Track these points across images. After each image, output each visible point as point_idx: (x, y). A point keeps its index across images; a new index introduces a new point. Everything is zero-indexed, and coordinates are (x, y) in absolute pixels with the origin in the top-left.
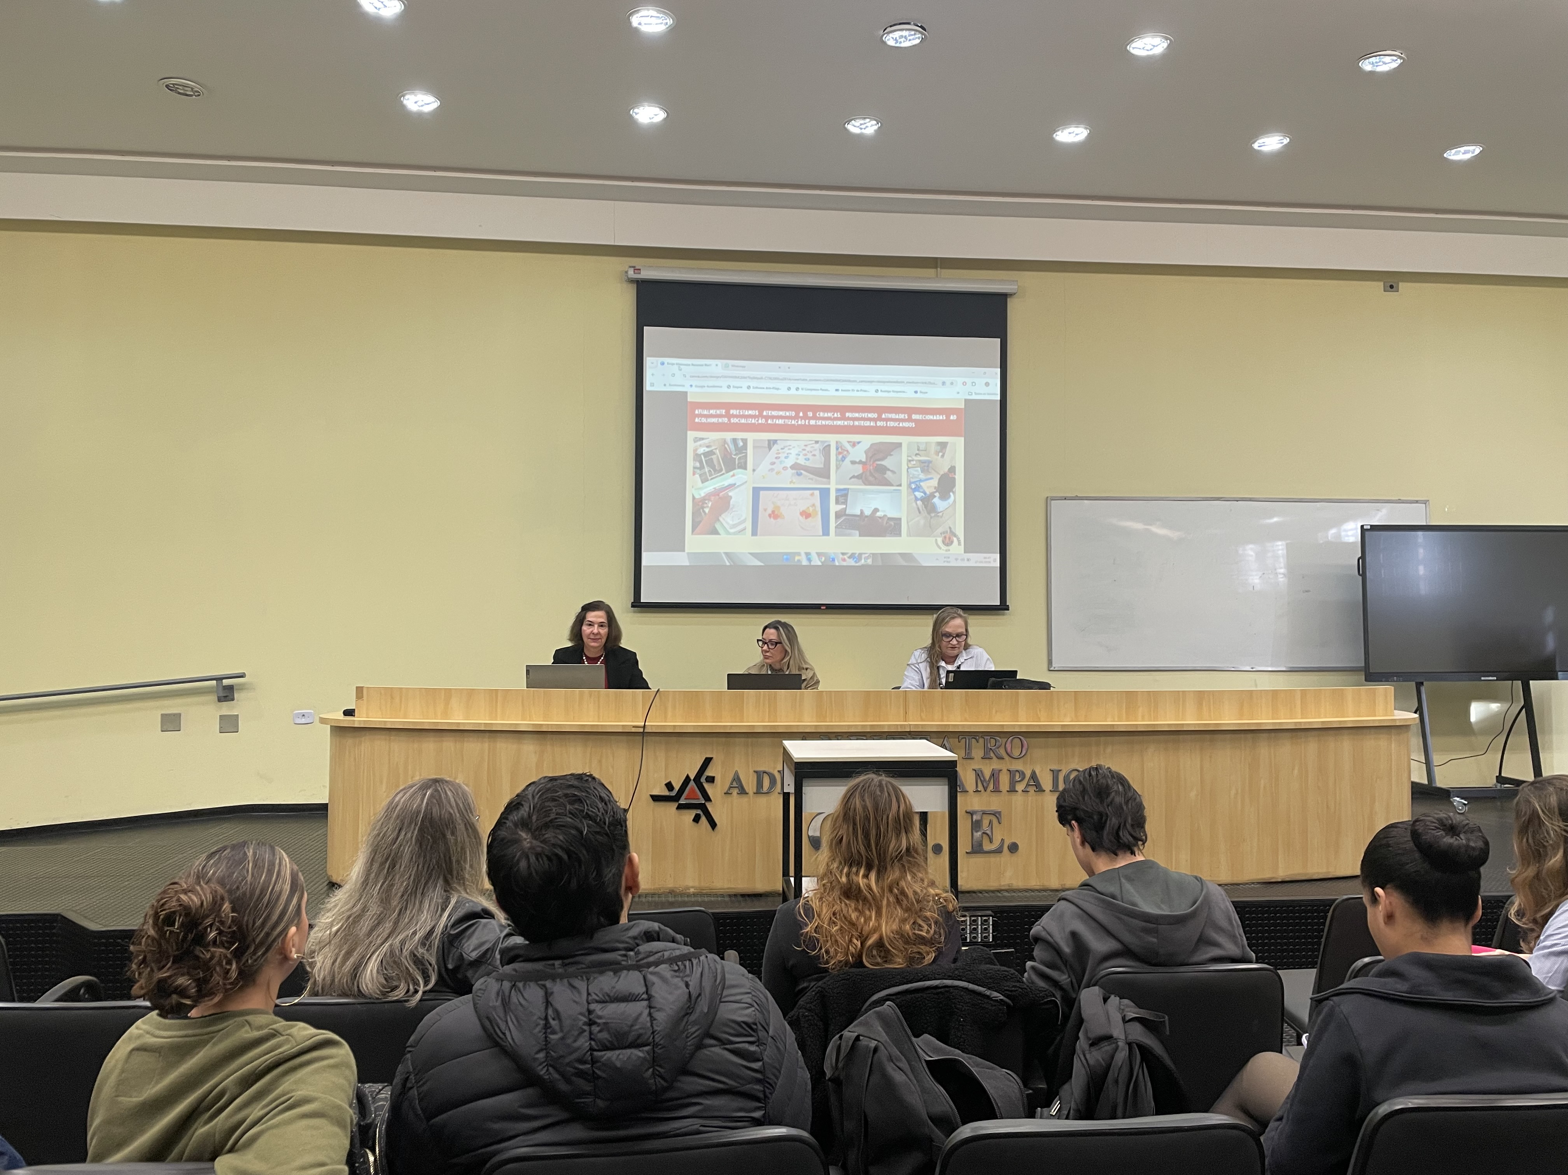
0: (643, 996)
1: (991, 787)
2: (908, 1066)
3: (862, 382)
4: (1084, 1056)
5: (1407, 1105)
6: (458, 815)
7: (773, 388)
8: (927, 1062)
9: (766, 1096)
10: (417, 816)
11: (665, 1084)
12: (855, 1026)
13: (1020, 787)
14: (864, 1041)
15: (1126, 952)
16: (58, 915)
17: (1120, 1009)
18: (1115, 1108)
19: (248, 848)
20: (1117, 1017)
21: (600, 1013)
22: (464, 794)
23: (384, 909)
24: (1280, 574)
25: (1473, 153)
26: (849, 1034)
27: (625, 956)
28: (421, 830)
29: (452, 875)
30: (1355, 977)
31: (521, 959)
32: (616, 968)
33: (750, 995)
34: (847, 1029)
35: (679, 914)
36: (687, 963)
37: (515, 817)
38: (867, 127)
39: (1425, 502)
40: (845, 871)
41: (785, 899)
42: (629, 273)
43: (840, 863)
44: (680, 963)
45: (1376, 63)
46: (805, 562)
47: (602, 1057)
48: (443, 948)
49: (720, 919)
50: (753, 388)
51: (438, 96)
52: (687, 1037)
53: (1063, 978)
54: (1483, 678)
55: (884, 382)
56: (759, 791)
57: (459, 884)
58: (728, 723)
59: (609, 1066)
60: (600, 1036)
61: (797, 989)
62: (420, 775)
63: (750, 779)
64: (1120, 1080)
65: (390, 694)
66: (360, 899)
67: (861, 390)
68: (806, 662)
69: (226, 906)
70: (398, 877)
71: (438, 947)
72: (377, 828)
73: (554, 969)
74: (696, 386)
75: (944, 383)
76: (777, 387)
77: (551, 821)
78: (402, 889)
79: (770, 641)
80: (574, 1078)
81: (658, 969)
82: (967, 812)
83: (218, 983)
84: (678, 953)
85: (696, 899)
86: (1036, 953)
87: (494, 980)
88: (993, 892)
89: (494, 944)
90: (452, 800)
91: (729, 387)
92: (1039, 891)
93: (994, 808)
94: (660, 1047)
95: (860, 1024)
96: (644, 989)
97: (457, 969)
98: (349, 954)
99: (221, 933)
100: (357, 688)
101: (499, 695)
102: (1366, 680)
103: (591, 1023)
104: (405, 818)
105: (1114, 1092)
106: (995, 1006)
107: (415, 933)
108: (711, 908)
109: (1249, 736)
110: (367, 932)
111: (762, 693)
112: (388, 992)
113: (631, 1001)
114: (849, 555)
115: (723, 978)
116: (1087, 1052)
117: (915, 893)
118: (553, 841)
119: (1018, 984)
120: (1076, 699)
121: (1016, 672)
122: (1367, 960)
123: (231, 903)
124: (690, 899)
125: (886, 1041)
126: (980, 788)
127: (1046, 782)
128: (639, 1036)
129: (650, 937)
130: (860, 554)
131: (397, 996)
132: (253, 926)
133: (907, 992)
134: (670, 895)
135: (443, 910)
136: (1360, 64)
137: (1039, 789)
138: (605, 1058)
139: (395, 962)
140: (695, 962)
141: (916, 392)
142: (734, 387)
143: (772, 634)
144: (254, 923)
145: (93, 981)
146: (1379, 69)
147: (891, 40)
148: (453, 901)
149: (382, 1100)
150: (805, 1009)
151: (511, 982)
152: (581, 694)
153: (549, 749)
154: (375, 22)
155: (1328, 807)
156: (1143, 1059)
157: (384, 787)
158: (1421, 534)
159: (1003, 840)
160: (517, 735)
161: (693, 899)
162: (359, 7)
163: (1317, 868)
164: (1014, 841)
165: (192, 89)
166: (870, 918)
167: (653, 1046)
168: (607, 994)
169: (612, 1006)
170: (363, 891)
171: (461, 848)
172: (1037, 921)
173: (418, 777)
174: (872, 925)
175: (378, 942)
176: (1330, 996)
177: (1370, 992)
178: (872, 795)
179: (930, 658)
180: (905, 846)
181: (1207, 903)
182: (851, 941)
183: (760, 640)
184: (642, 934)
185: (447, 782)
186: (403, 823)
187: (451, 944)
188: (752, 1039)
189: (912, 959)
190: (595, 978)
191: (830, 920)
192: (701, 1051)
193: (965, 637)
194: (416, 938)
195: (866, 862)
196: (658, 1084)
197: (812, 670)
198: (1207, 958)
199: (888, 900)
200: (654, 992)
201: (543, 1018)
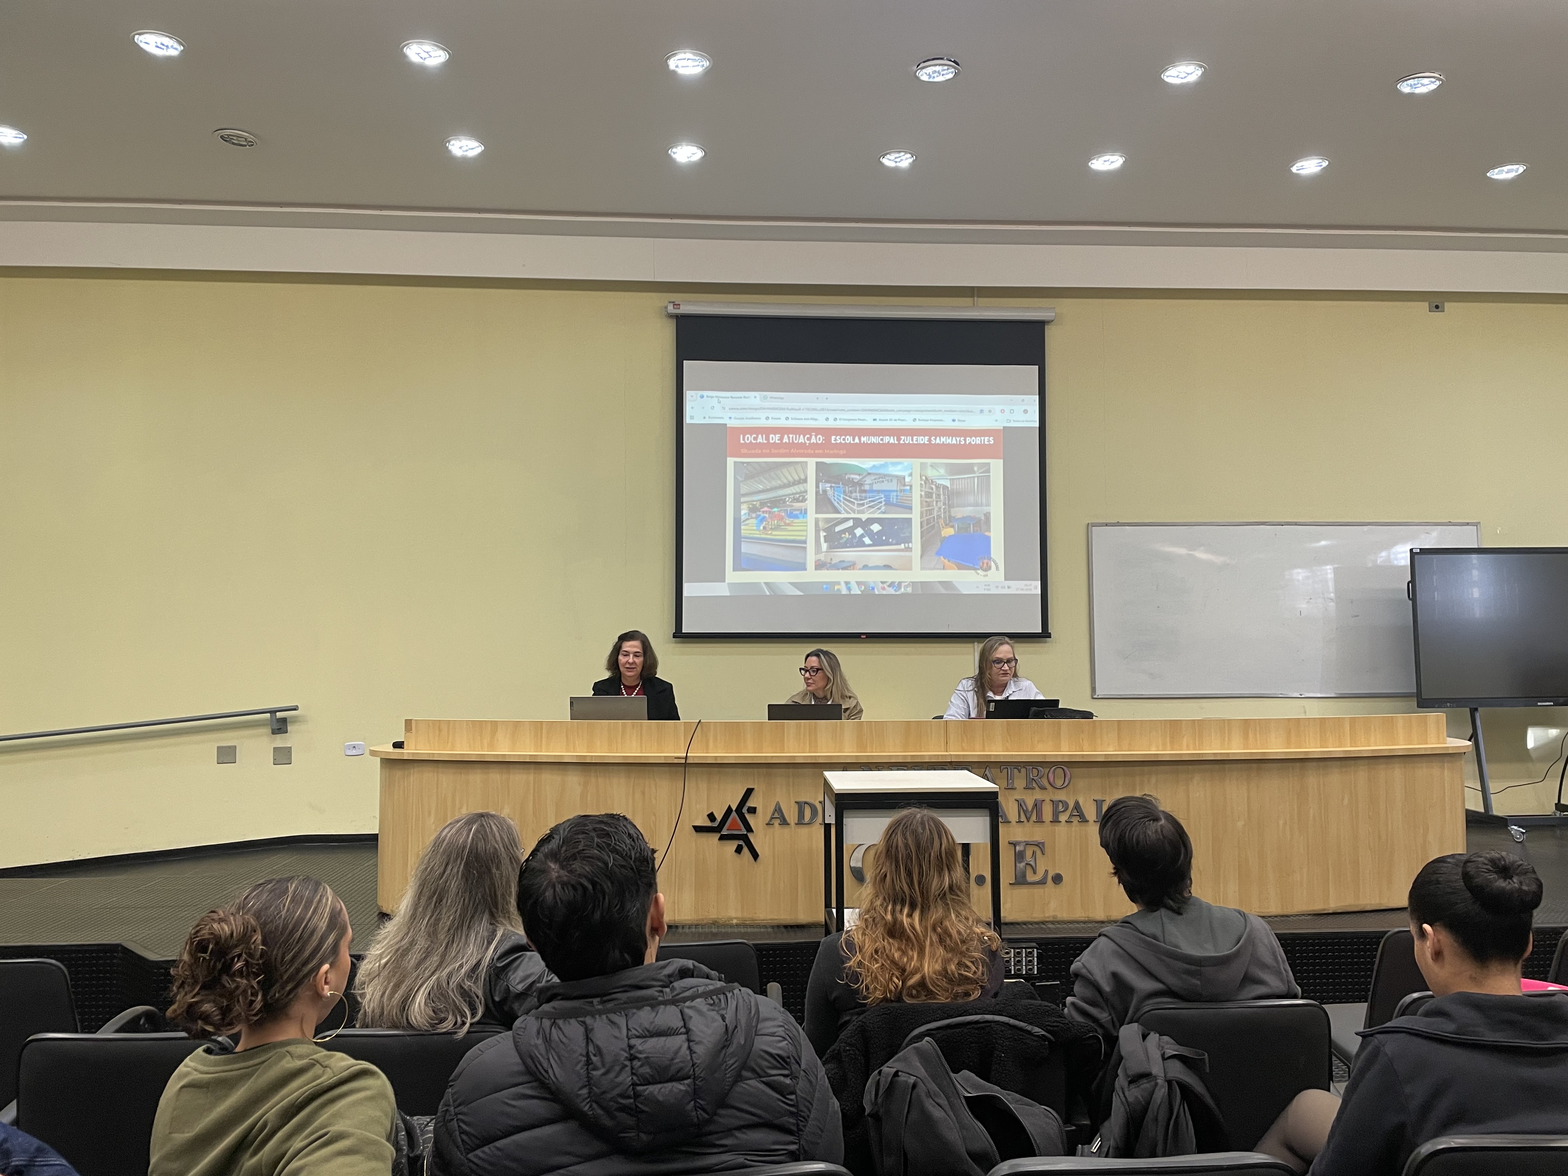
0: (681, 1031)
1: (1034, 818)
2: (946, 1102)
3: (899, 411)
4: (1124, 1093)
5: (1449, 1144)
6: (503, 850)
7: (812, 419)
8: (966, 1098)
9: (799, 1130)
10: (463, 851)
11: (706, 1116)
12: (893, 1062)
13: (1063, 818)
14: (903, 1077)
15: (1169, 992)
16: (118, 946)
17: (1159, 1045)
18: (1154, 1146)
19: (292, 882)
20: (1156, 1055)
21: (640, 1048)
22: (509, 827)
23: (432, 942)
24: (1328, 598)
25: (1516, 172)
26: (888, 1069)
27: (662, 991)
28: (467, 864)
29: (497, 908)
30: (1400, 1015)
31: (560, 997)
32: (654, 1004)
33: (783, 1029)
34: (886, 1065)
35: (713, 947)
36: (722, 997)
37: (546, 849)
38: (902, 160)
39: (1476, 524)
40: (890, 908)
42: (669, 308)
43: (884, 899)
44: (714, 997)
45: (1415, 84)
46: (844, 591)
48: (490, 979)
49: (761, 951)
50: (792, 419)
51: (481, 140)
52: (726, 1070)
53: (1103, 1016)
54: (1539, 704)
55: (922, 411)
56: (800, 822)
57: (504, 917)
58: (769, 753)
59: (652, 1100)
60: (642, 1070)
61: (840, 1023)
62: (467, 809)
63: (792, 810)
64: (1160, 1118)
65: (439, 727)
66: (408, 933)
67: (899, 420)
68: (848, 690)
69: (258, 937)
70: (444, 911)
71: (485, 979)
72: (425, 862)
73: (593, 1006)
74: (735, 418)
75: (982, 411)
76: (815, 417)
77: (579, 852)
78: (448, 923)
79: (812, 668)
80: (618, 1114)
81: (694, 1003)
82: (1010, 843)
83: (242, 1013)
84: (711, 987)
85: (739, 930)
86: (1077, 988)
87: (533, 1019)
88: (1037, 923)
89: (540, 976)
90: (497, 834)
91: (767, 418)
92: (1084, 922)
93: (1037, 838)
94: (700, 1079)
95: (898, 1060)
96: (682, 1023)
97: (504, 1000)
98: (397, 986)
99: (247, 964)
100: (406, 720)
101: (544, 726)
102: (1419, 706)
103: (632, 1058)
104: (451, 852)
105: (1153, 1130)
106: (1036, 1041)
107: (461, 966)
108: (754, 940)
109: (1298, 764)
110: (415, 965)
111: (803, 724)
112: (436, 1024)
113: (670, 1035)
114: (888, 584)
115: (758, 1011)
116: (1126, 1089)
117: (959, 933)
118: (579, 871)
119: (1058, 1020)
120: (1119, 729)
121: (1058, 701)
122: (1416, 995)
123: (262, 936)
124: (733, 930)
125: (925, 1078)
126: (1023, 818)
127: (1091, 813)
128: (681, 1069)
129: (684, 973)
130: (900, 583)
131: (445, 1028)
132: (282, 961)
133: (948, 1027)
134: (713, 926)
135: (489, 943)
136: (1398, 86)
137: (1083, 820)
138: (646, 1093)
139: (442, 994)
140: (729, 995)
141: (954, 420)
142: (772, 418)
143: (814, 661)
144: (283, 957)
145: (150, 1010)
146: (1417, 91)
147: (924, 75)
148: (499, 934)
150: (845, 1043)
151: (550, 1019)
152: (624, 726)
153: (593, 780)
154: (420, 70)
155: (1379, 837)
156: (1183, 1097)
157: (432, 821)
158: (1474, 557)
159: (1046, 871)
160: (562, 767)
161: (736, 930)
162: (405, 56)
163: (1370, 900)
164: (1058, 872)
165: (246, 139)
166: (912, 958)
167: (694, 1079)
168: (646, 1029)
169: (653, 1042)
170: (412, 924)
171: (506, 882)
172: (1078, 955)
173: (466, 810)
174: (914, 965)
175: (425, 975)
176: (1378, 1033)
177: (1417, 1032)
178: (914, 833)
179: (978, 687)
180: (947, 883)
181: (1251, 940)
182: (891, 979)
183: (803, 669)
184: (677, 972)
185: (492, 816)
186: (449, 856)
187: (498, 976)
188: (786, 1072)
189: (956, 996)
190: (634, 1014)
191: (872, 956)
192: (739, 1083)
193: (1013, 663)
194: (463, 971)
195: (910, 900)
196: (699, 1116)
197: (856, 698)
198: (1253, 994)
199: (931, 938)
200: (692, 1025)
201: (584, 1053)
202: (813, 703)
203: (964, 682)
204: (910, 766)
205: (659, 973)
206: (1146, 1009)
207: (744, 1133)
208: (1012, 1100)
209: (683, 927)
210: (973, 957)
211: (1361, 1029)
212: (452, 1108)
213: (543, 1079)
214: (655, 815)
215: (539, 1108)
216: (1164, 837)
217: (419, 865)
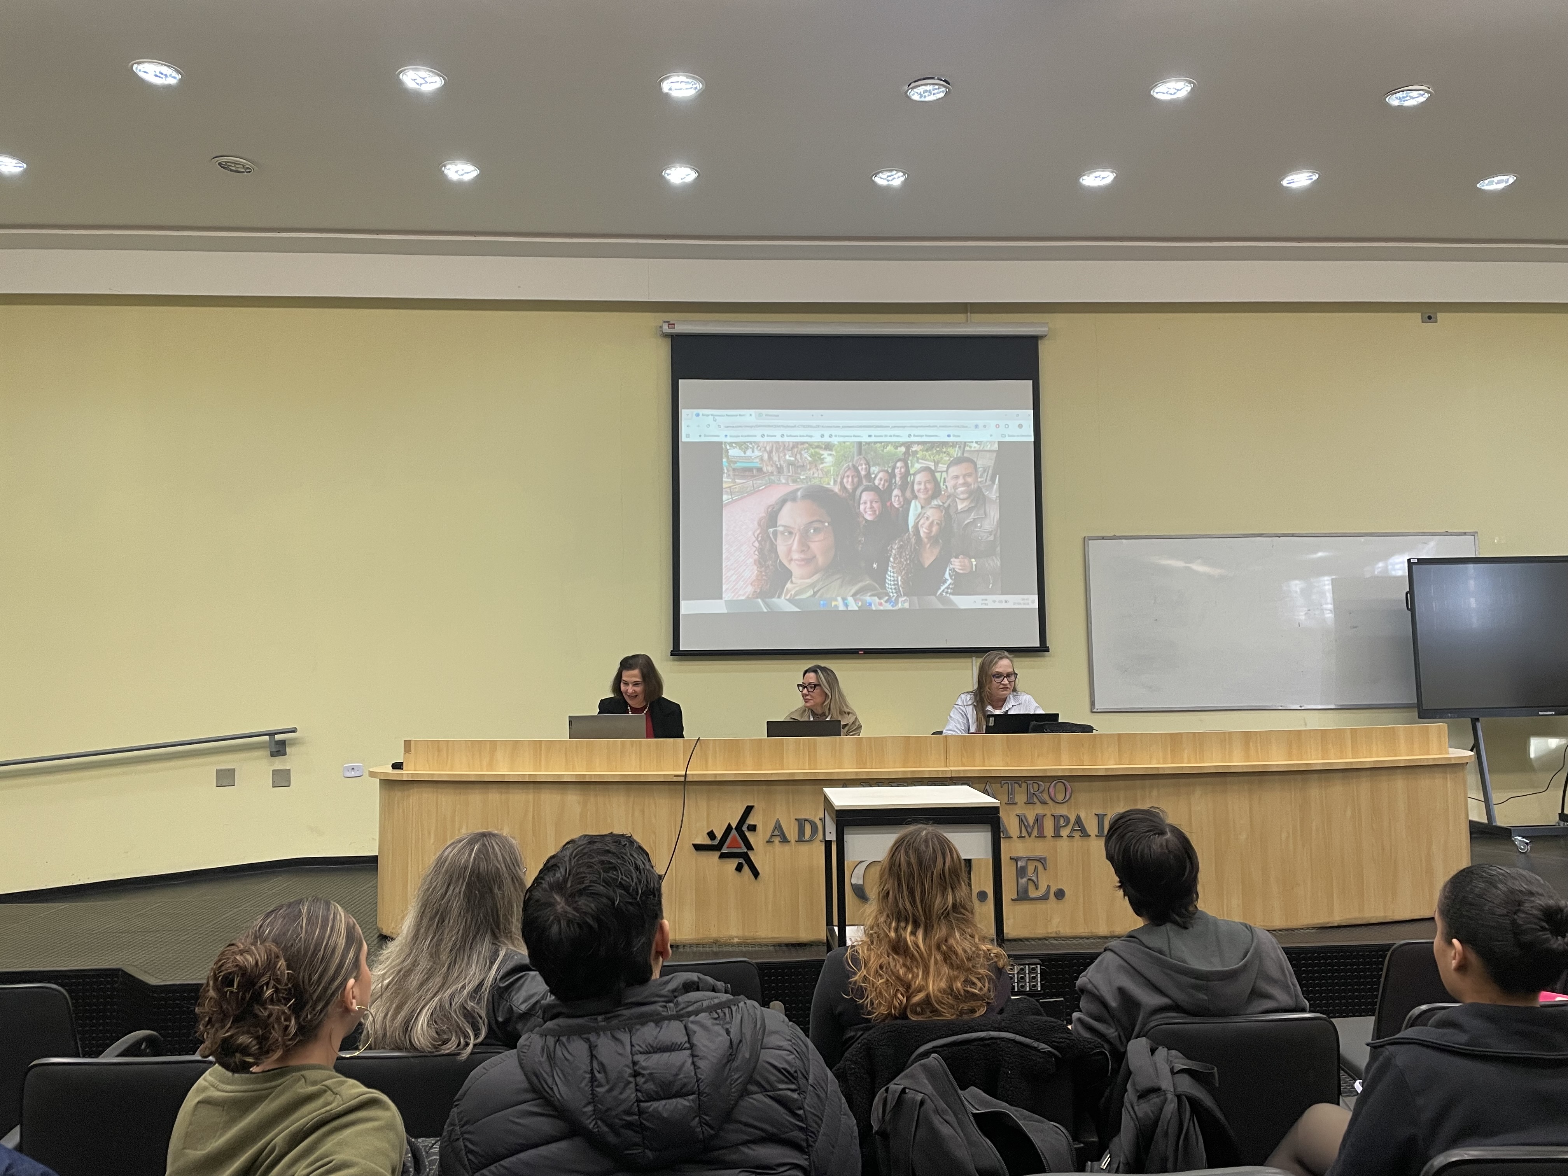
0: (685, 1046)
1: (1035, 833)
2: (955, 1120)
3: (895, 427)
4: (1133, 1108)
5: (1463, 1156)
6: (504, 869)
7: (807, 436)
8: (974, 1115)
9: (809, 1145)
10: (465, 872)
11: (712, 1132)
12: (901, 1079)
13: (1065, 832)
14: (910, 1094)
15: (1176, 1007)
16: (119, 970)
17: (1168, 1060)
18: (1165, 1160)
19: (303, 905)
20: (1165, 1069)
21: (644, 1064)
22: (511, 846)
23: (434, 963)
24: (1326, 610)
25: (1507, 182)
26: (895, 1086)
27: (666, 1007)
28: (469, 884)
29: (499, 930)
30: (1410, 1027)
31: (560, 1016)
32: (658, 1020)
33: (791, 1043)
34: (894, 1081)
35: (723, 965)
36: (727, 1010)
37: (549, 878)
38: (894, 179)
39: (1474, 534)
40: (894, 924)
41: (829, 949)
42: (664, 327)
43: (888, 916)
44: (719, 1011)
45: (1403, 97)
46: (842, 608)
47: (649, 1107)
48: (493, 1000)
49: (764, 969)
50: (787, 436)
51: (477, 163)
52: (731, 1084)
53: (1111, 1032)
54: (1540, 713)
55: (917, 427)
56: (801, 840)
57: (507, 937)
58: (769, 771)
59: (656, 1116)
60: (646, 1086)
61: (844, 1038)
63: (792, 827)
64: (1170, 1133)
65: (438, 747)
66: (410, 954)
67: (894, 436)
68: (847, 706)
69: (282, 963)
70: (446, 931)
71: (488, 1000)
72: (427, 883)
73: (597, 1023)
74: (731, 436)
75: (977, 426)
76: (810, 434)
77: (585, 888)
78: (450, 944)
79: (810, 684)
80: (622, 1130)
81: (698, 1018)
82: (1011, 859)
83: (277, 1040)
84: (716, 1001)
85: (740, 948)
86: (1082, 1004)
87: (538, 1036)
88: (1040, 939)
90: (499, 854)
91: (763, 436)
92: (1087, 938)
93: (1039, 854)
94: (705, 1095)
95: (906, 1076)
96: (686, 1039)
97: (507, 1021)
98: (399, 1008)
99: (277, 990)
100: (405, 741)
101: (543, 746)
102: (1419, 717)
103: (636, 1074)
104: (453, 873)
105: (1163, 1145)
106: (1043, 1057)
107: (464, 987)
108: (756, 958)
109: (1299, 777)
110: (418, 986)
111: (802, 740)
112: (439, 1045)
113: (674, 1050)
115: (763, 1025)
116: (1135, 1104)
117: (965, 951)
118: (585, 908)
119: (1065, 1035)
120: (1119, 743)
121: (1058, 715)
122: (1424, 1007)
123: (286, 961)
124: (734, 949)
125: (933, 1095)
126: (1024, 834)
127: (1092, 827)
128: (685, 1085)
129: (689, 987)
131: (449, 1049)
132: (309, 982)
133: (955, 1043)
134: (714, 945)
135: (492, 963)
136: (1387, 99)
137: (1085, 834)
138: (652, 1108)
139: (445, 1016)
140: (734, 1008)
141: (949, 436)
142: (768, 436)
143: (811, 677)
144: (310, 979)
145: (154, 1035)
146: (1406, 104)
147: (916, 95)
148: (502, 954)
149: (434, 1154)
150: (851, 1062)
151: (554, 1036)
152: (623, 744)
153: (592, 799)
154: (416, 96)
155: (1383, 849)
156: (1193, 1111)
157: (432, 841)
158: (1471, 566)
159: (1049, 886)
160: (561, 786)
161: (737, 949)
162: (400, 83)
163: (1374, 912)
164: (1060, 887)
165: (243, 166)
166: (918, 976)
167: (699, 1094)
168: (650, 1044)
169: (656, 1057)
170: (414, 944)
171: (508, 902)
172: (1084, 970)
173: (465, 831)
174: (919, 984)
175: (428, 996)
176: (1389, 1044)
177: (1429, 1044)
178: (917, 851)
179: (977, 702)
180: (951, 903)
181: (1258, 954)
182: (896, 995)
183: (801, 685)
184: (681, 986)
185: (494, 835)
186: (451, 877)
187: (501, 996)
188: (793, 1087)
189: (962, 1013)
190: (638, 1030)
191: (877, 972)
192: (746, 1098)
193: (1013, 678)
194: (465, 992)
195: (913, 918)
196: (705, 1132)
197: (854, 714)
198: (1260, 1009)
199: (936, 959)
200: (695, 1041)
201: (589, 1071)
202: (812, 719)
203: (963, 696)
204: (909, 781)
205: (663, 989)
206: (1153, 1024)
207: (748, 1147)
208: (1020, 1116)
209: (684, 947)
210: (980, 974)
211: (1370, 1040)
212: (457, 1128)
213: (548, 1096)
214: (655, 833)
215: (545, 1125)
216: (1169, 852)
217: (422, 885)
